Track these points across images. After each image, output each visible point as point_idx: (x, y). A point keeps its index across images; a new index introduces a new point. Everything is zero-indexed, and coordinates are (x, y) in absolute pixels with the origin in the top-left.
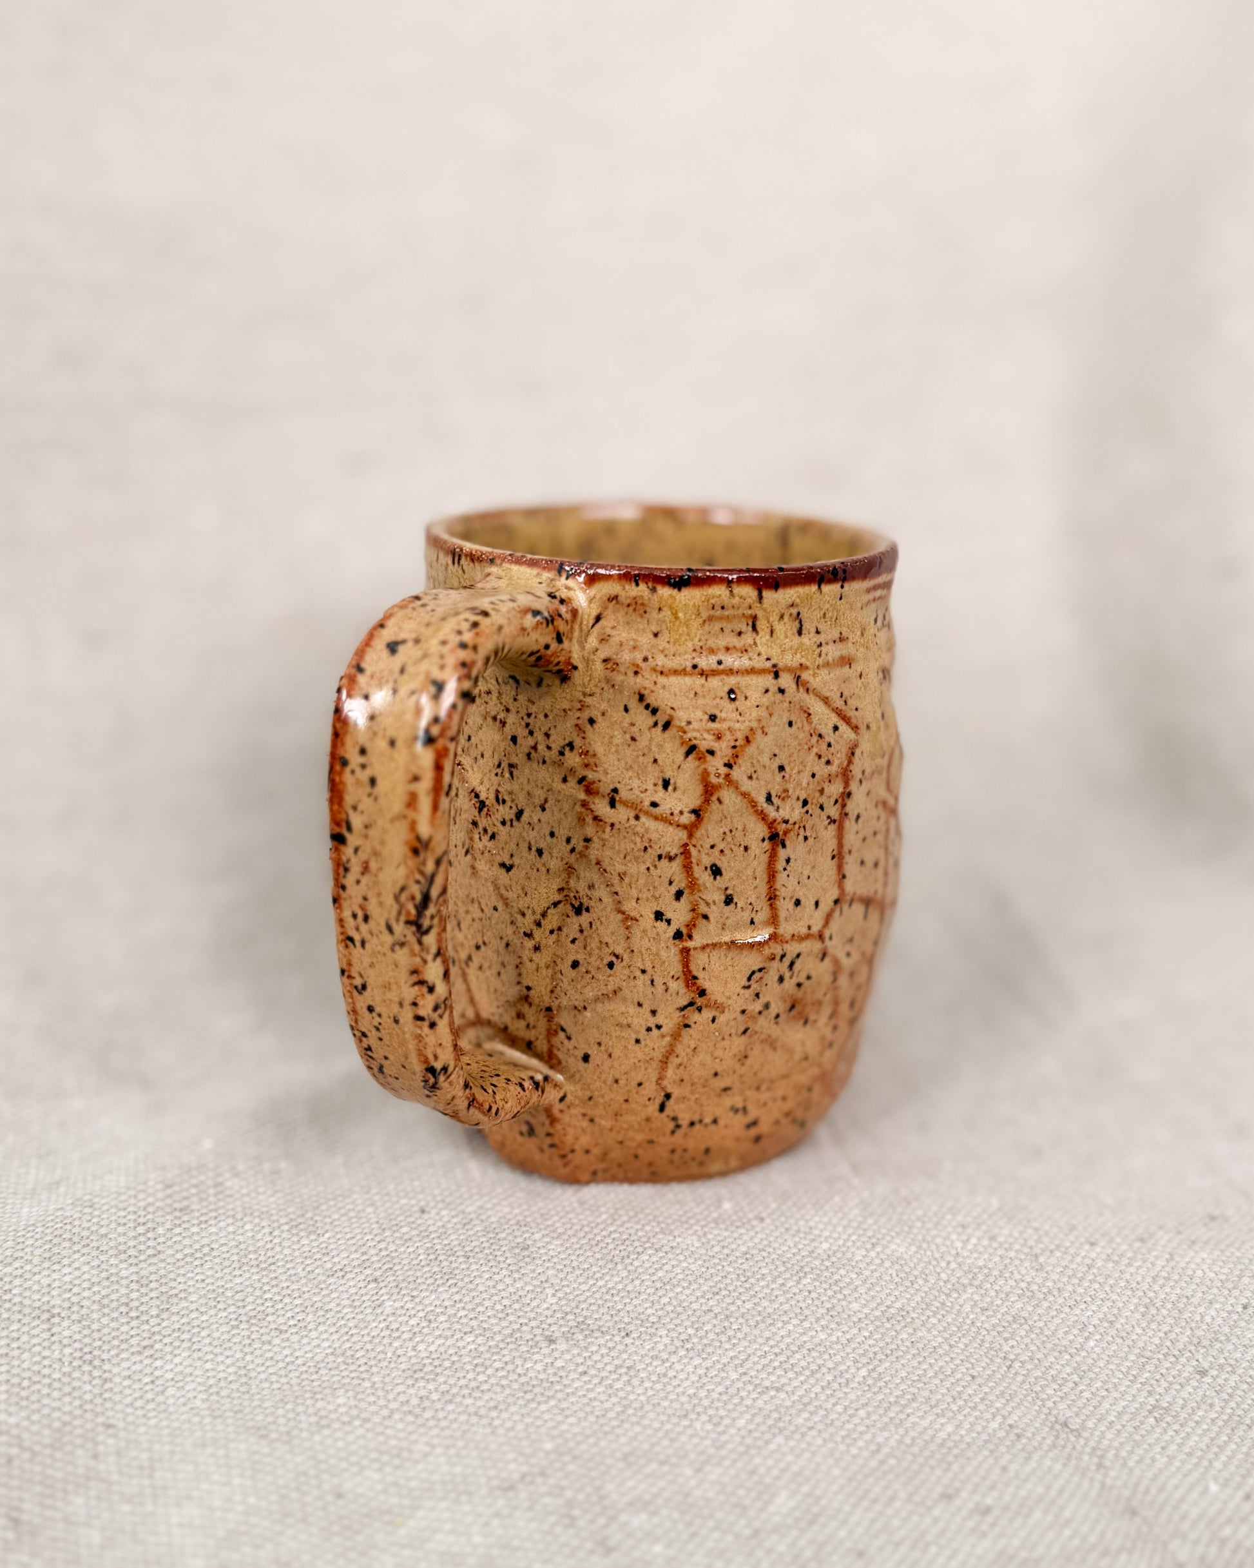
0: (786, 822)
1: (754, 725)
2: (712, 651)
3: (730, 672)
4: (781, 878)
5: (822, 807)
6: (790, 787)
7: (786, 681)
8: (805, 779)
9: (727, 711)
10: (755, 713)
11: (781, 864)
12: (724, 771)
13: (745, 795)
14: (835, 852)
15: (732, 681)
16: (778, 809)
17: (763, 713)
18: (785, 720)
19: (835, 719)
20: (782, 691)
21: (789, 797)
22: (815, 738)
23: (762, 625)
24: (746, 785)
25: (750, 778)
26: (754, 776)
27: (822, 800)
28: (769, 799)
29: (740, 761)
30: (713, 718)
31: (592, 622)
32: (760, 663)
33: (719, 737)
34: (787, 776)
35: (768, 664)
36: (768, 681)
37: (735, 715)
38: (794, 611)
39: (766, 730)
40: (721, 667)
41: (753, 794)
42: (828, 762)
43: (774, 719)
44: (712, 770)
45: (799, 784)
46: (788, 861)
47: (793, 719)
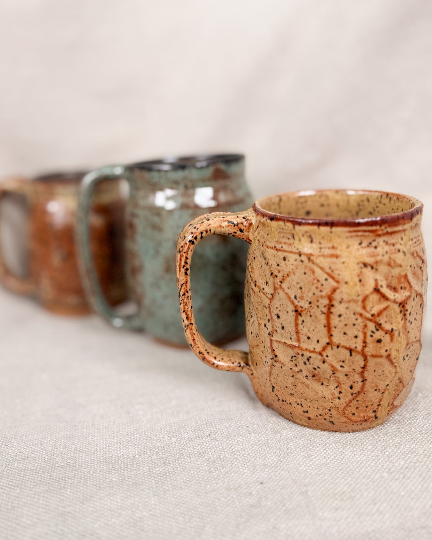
0: (302, 307)
1: (291, 271)
2: (280, 243)
3: (285, 251)
4: (300, 327)
5: (318, 307)
6: (305, 296)
7: (304, 258)
8: (310, 295)
9: (282, 263)
10: (291, 267)
11: (300, 322)
12: (279, 283)
13: (286, 294)
14: (326, 325)
15: (285, 254)
16: (299, 302)
17: (294, 267)
18: (303, 271)
19: (326, 276)
20: (302, 261)
21: (303, 299)
22: (315, 281)
23: (296, 237)
24: (287, 290)
25: (289, 288)
26: (290, 288)
27: (318, 304)
28: (295, 297)
29: (285, 281)
30: (278, 265)
31: (256, 227)
32: (295, 250)
33: (279, 272)
34: (303, 291)
35: (297, 251)
36: (297, 256)
37: (284, 266)
38: (308, 234)
39: (295, 273)
40: (282, 249)
41: (290, 294)
42: (321, 291)
43: (298, 270)
44: (276, 282)
45: (308, 296)
46: (303, 321)
47: (307, 272)
